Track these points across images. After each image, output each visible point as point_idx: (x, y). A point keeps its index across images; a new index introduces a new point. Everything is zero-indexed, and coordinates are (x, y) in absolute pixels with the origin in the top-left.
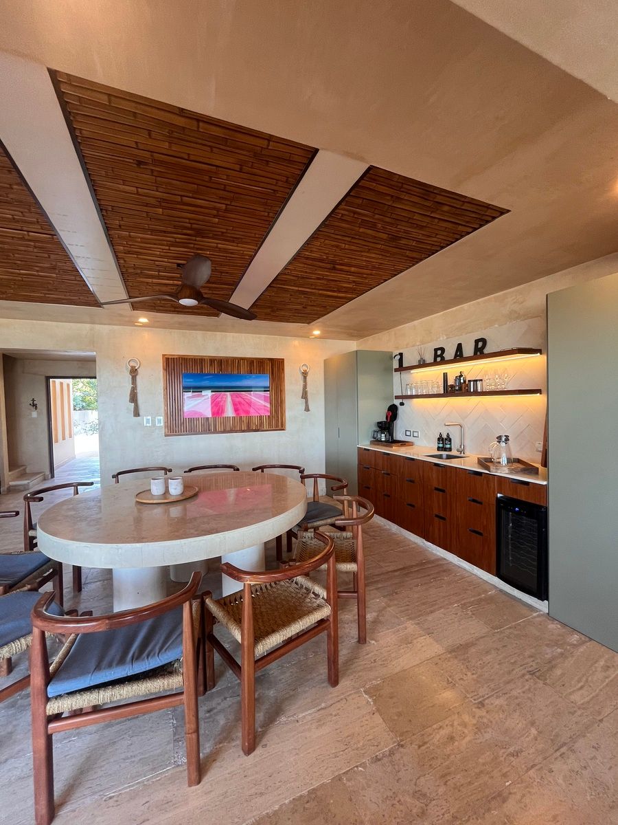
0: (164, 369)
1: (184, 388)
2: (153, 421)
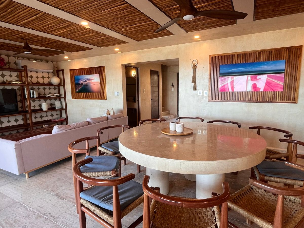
0: (209, 63)
1: (220, 74)
2: (203, 93)
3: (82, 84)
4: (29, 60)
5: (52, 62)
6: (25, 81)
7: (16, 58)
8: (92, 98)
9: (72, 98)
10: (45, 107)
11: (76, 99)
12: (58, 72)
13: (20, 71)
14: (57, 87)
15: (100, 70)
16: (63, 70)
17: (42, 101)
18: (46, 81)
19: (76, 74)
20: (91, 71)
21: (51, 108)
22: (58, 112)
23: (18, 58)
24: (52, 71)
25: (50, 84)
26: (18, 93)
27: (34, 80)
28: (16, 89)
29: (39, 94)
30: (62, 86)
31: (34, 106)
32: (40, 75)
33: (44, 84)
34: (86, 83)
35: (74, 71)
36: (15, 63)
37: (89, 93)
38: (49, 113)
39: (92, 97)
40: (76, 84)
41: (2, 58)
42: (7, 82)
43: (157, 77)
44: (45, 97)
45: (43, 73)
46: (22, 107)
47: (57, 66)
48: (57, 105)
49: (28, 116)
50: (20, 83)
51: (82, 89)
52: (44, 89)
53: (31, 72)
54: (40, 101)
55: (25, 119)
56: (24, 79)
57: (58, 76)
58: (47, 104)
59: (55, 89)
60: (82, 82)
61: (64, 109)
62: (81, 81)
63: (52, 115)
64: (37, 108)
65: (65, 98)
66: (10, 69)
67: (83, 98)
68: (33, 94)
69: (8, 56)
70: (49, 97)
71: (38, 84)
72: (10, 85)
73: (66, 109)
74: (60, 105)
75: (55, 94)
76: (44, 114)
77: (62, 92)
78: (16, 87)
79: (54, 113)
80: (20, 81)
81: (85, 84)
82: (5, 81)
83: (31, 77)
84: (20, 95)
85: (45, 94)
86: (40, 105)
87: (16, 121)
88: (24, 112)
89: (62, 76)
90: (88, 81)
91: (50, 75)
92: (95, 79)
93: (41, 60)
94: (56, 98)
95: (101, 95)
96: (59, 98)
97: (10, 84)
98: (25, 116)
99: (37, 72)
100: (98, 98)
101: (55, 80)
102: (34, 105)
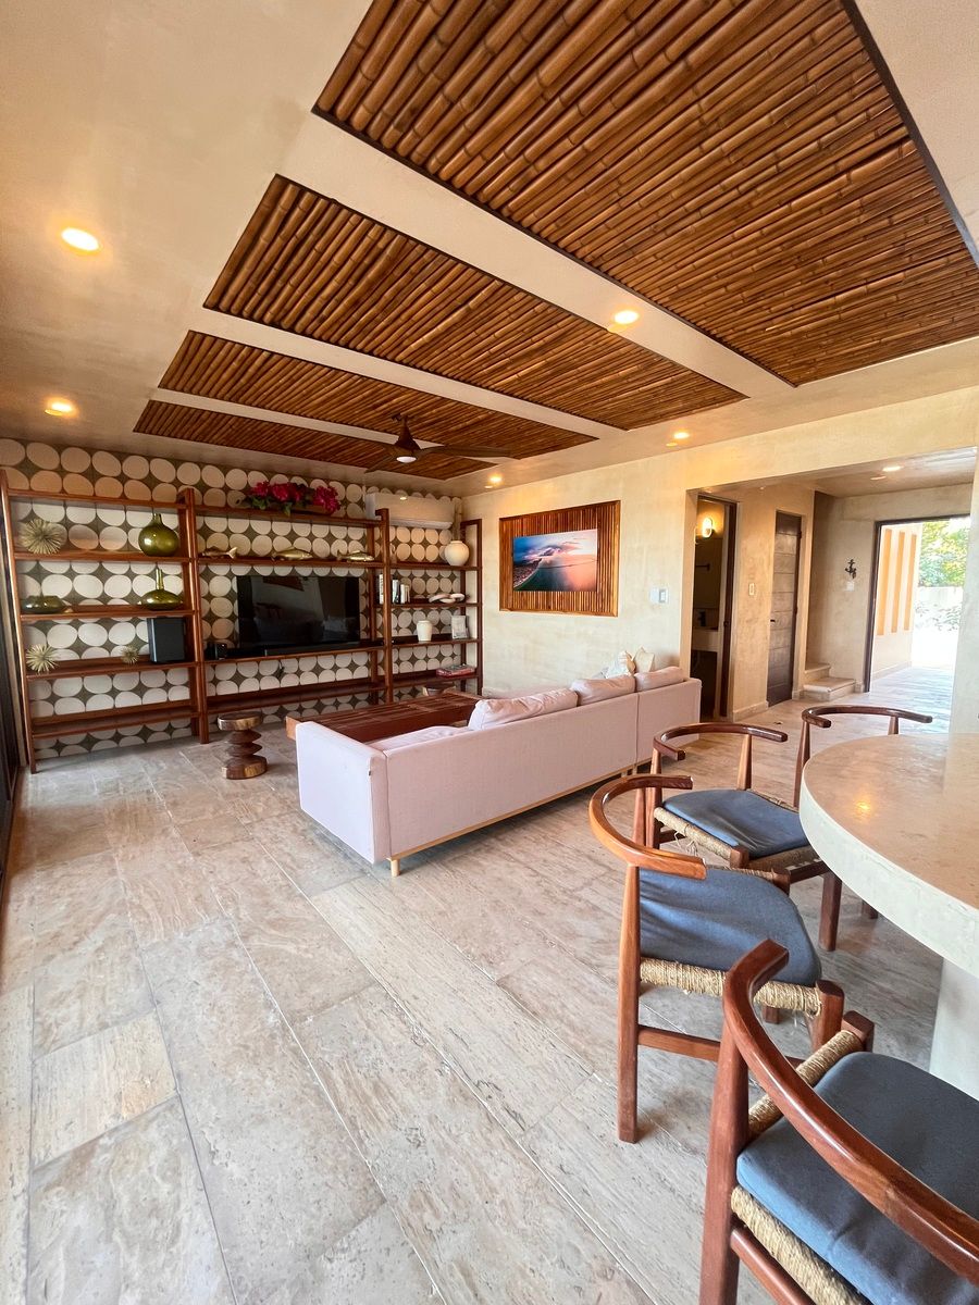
3: (536, 563)
4: (394, 493)
5: (451, 498)
6: (381, 555)
7: (364, 488)
8: (567, 608)
9: (501, 607)
10: (424, 631)
11: (511, 610)
12: (464, 526)
13: (369, 525)
14: (457, 574)
15: (600, 517)
16: (478, 522)
17: (419, 613)
18: (432, 554)
19: (517, 531)
20: (567, 519)
21: (441, 637)
22: (457, 650)
23: (368, 488)
24: (448, 524)
25: (441, 563)
26: (363, 587)
27: (403, 552)
28: (357, 578)
29: (412, 593)
30: (473, 569)
31: (398, 628)
32: (418, 536)
33: (425, 564)
34: (547, 559)
35: (512, 524)
36: (361, 503)
37: (558, 594)
38: (433, 651)
39: (564, 605)
40: (515, 562)
41: (333, 489)
42: (339, 558)
43: (795, 538)
44: (426, 601)
45: (425, 529)
46: (368, 630)
47: (463, 509)
48: (457, 627)
49: (381, 655)
50: (369, 558)
51: (534, 579)
52: (426, 578)
53: (396, 527)
54: (412, 612)
55: (373, 665)
56: (378, 548)
57: (464, 541)
58: (431, 622)
59: (452, 578)
60: (535, 557)
61: (474, 641)
62: (534, 553)
63: (440, 657)
64: (405, 633)
65: (479, 605)
66: (347, 522)
67: (536, 609)
68: (399, 593)
69: (346, 483)
70: (438, 602)
71: (411, 563)
72: (343, 566)
73: (479, 642)
74: (463, 629)
75: (452, 592)
76: (420, 653)
77: (472, 589)
78: (357, 573)
79: (447, 650)
80: (368, 554)
81: (545, 564)
82: (335, 553)
83: (397, 542)
84: (367, 595)
85: (426, 593)
86: (413, 627)
87: (352, 667)
88: (372, 644)
89: (474, 541)
90: (556, 553)
91: (443, 538)
92: (580, 546)
93: (424, 493)
94: (452, 608)
95: (599, 599)
96: (461, 606)
97: (344, 561)
98: (374, 655)
99: (410, 529)
100: (586, 610)
101: (456, 553)
102: (399, 624)
